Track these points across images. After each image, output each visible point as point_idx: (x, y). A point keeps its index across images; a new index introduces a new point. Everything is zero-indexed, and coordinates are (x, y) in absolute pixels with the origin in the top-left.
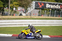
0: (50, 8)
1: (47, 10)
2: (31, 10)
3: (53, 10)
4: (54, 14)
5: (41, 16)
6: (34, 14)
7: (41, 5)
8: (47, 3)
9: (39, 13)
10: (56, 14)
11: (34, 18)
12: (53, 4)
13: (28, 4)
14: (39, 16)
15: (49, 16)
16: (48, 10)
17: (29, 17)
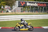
0: (30, 6)
1: (27, 8)
2: (15, 8)
3: (32, 7)
4: (33, 10)
5: (23, 12)
6: (17, 11)
8: (28, 2)
9: (21, 10)
10: (34, 10)
11: (17, 14)
12: (32, 3)
13: (13, 3)
14: (22, 12)
15: (29, 12)
16: (29, 8)
17: (14, 13)
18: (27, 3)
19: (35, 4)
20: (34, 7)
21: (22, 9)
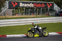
0: (24, 7)
1: (20, 9)
2: (5, 10)
3: (27, 8)
5: (15, 15)
6: (7, 14)
7: (14, 4)
9: (13, 13)
12: (27, 3)
14: (13, 15)
15: (23, 15)
16: (22, 9)
17: (4, 17)
18: (20, 3)
19: (30, 4)
20: (29, 8)
21: (13, 11)
